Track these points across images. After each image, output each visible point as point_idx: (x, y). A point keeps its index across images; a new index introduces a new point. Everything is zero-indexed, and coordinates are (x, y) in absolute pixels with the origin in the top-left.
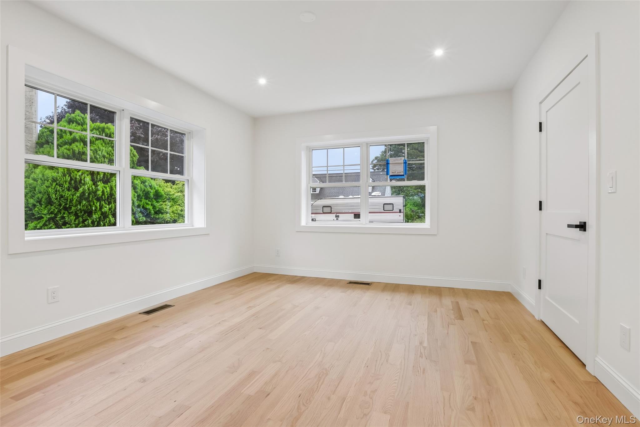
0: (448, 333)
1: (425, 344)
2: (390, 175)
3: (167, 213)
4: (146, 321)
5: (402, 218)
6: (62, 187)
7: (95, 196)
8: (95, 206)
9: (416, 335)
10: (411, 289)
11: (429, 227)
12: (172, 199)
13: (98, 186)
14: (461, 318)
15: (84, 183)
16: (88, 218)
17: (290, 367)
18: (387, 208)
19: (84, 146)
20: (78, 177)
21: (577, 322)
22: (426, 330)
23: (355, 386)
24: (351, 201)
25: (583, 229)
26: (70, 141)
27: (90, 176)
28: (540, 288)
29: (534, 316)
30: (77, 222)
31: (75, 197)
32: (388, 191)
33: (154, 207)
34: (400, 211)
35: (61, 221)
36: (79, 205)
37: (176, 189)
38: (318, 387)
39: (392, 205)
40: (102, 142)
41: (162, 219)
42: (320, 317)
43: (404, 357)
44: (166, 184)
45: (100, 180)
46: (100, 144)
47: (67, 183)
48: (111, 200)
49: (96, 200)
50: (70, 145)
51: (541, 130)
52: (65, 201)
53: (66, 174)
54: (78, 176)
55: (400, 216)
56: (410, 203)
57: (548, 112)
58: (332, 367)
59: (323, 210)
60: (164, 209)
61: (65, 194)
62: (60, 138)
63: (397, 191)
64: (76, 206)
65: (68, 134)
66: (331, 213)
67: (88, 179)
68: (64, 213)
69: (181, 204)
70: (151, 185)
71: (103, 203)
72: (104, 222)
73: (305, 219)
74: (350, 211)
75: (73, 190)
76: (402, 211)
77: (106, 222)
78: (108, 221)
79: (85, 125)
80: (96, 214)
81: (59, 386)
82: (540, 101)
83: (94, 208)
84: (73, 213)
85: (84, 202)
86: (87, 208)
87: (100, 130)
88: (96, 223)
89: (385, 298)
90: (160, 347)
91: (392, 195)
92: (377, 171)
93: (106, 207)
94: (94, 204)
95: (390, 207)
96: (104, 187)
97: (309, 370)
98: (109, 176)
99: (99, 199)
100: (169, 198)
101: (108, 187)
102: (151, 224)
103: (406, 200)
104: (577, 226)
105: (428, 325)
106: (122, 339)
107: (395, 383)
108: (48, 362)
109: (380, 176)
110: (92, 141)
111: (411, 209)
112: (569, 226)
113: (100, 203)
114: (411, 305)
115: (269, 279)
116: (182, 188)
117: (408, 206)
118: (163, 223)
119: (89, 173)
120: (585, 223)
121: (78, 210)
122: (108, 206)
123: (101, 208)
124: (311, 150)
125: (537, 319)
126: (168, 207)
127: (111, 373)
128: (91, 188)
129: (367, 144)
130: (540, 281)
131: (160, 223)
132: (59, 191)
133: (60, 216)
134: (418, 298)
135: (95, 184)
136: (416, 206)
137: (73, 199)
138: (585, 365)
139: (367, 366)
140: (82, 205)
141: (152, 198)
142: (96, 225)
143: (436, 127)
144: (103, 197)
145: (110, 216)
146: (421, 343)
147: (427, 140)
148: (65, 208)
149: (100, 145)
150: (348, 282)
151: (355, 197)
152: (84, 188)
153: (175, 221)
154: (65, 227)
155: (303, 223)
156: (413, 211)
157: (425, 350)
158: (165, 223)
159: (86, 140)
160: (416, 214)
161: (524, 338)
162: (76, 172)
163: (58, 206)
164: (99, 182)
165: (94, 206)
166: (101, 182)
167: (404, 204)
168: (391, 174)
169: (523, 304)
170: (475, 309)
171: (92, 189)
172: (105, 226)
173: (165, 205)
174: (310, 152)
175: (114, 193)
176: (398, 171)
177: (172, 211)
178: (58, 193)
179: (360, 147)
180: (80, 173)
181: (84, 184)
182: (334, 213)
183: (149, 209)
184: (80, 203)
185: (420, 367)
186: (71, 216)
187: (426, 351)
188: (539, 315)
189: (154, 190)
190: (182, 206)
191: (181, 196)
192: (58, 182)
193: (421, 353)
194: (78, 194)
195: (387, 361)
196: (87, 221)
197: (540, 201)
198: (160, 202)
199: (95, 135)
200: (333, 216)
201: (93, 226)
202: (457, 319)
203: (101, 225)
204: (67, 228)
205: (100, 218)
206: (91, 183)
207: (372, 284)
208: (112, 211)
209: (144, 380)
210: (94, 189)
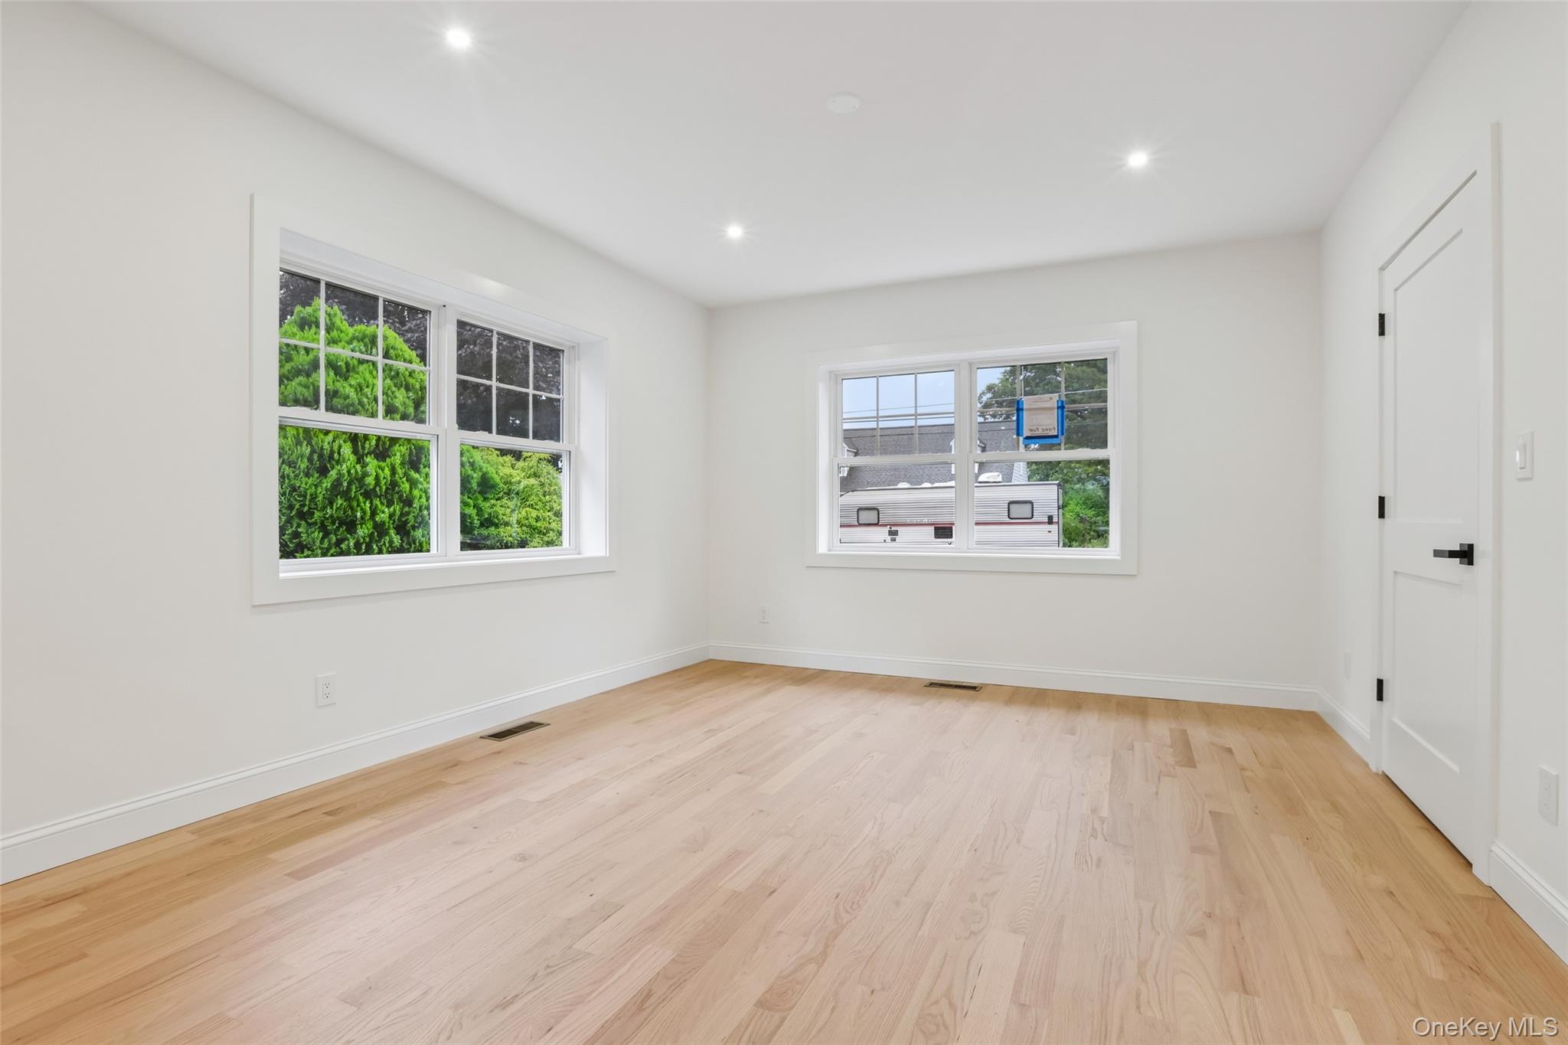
0: (1157, 793)
1: (1105, 813)
2: (1025, 436)
3: (507, 524)
4: (499, 753)
5: (1054, 536)
6: (295, 467)
7: (361, 487)
8: (362, 509)
9: (1083, 795)
10: (1074, 702)
11: (1118, 558)
12: (517, 494)
13: (367, 465)
14: (1191, 763)
15: (339, 460)
16: (348, 536)
17: (811, 845)
18: (1018, 513)
19: (336, 376)
20: (326, 446)
21: (1456, 769)
22: (1108, 786)
23: (950, 884)
24: (928, 494)
25: (1466, 560)
26: (307, 367)
27: (349, 444)
28: (1380, 697)
29: (1367, 765)
30: (326, 545)
31: (319, 490)
32: (1020, 471)
33: (480, 511)
34: (1050, 521)
35: (291, 542)
36: (329, 507)
37: (523, 470)
38: (872, 884)
39: (1029, 506)
40: (371, 367)
41: (496, 539)
42: (867, 754)
43: (1056, 836)
44: (501, 459)
45: (369, 453)
46: (368, 373)
47: (305, 460)
48: (392, 495)
49: (364, 497)
50: (308, 375)
51: (1382, 333)
52: (301, 499)
53: (302, 439)
54: (326, 444)
55: (1049, 532)
56: (1076, 499)
57: (1399, 291)
58: (900, 848)
59: (858, 518)
60: (500, 517)
61: (302, 483)
62: (287, 362)
63: (1042, 472)
64: (324, 508)
65: (303, 352)
66: (877, 524)
67: (347, 450)
68: (299, 526)
69: (537, 504)
70: (474, 462)
71: (377, 502)
72: (379, 544)
73: (826, 537)
74: (925, 520)
75: (317, 475)
76: (1055, 519)
77: (385, 544)
78: (387, 543)
79: (335, 331)
80: (364, 526)
81: (366, 859)
82: (1380, 266)
83: (359, 514)
84: (317, 525)
85: (340, 502)
86: (344, 513)
87: (367, 340)
88: (363, 547)
89: (1014, 718)
90: (538, 802)
91: (1029, 481)
92: (992, 420)
93: (383, 512)
94: (358, 505)
95: (1025, 511)
96: (380, 467)
97: (852, 852)
98: (388, 443)
99: (368, 495)
100: (510, 490)
101: (388, 467)
102: (471, 550)
103: (1065, 493)
104: (1452, 554)
105: (1112, 776)
106: (458, 784)
107: (1035, 881)
108: (330, 818)
109: (1001, 432)
110: (351, 366)
111: (1079, 516)
112: (1438, 553)
113: (371, 503)
114: (1073, 734)
115: (745, 674)
116: (538, 467)
117: (1072, 506)
118: (498, 548)
119: (347, 436)
120: (1471, 547)
121: (328, 519)
122: (386, 510)
123: (374, 513)
124: (838, 379)
125: (1374, 770)
126: (509, 510)
127: (455, 843)
128: (353, 471)
129: (971, 364)
130: (1380, 683)
131: (492, 548)
132: (288, 476)
133: (290, 531)
134: (1089, 721)
135: (360, 460)
136: (1091, 508)
137: (316, 493)
138: (1470, 865)
139: (976, 850)
140: (334, 507)
141: (475, 491)
142: (363, 551)
143: (1135, 323)
144: (378, 489)
145: (392, 532)
146: (1094, 811)
147: (1114, 353)
148: (301, 515)
149: (367, 375)
150: (927, 683)
151: (936, 485)
152: (339, 470)
153: (523, 544)
154: (302, 555)
155: (822, 548)
156: (1082, 520)
157: (1103, 823)
158: (501, 548)
159: (339, 364)
160: (1091, 526)
161: (1336, 808)
162: (321, 436)
163: (286, 508)
164: (369, 456)
165: (359, 509)
166: (373, 455)
167: (1061, 503)
168: (1026, 433)
169: (1345, 738)
170: (1227, 746)
171: (356, 472)
172: (383, 554)
173: (501, 506)
174: (837, 383)
175: (398, 479)
176: (1044, 428)
177: (518, 521)
178: (287, 481)
179: (953, 370)
180: (330, 437)
181: (338, 462)
182: (887, 525)
183: (470, 516)
184: (331, 504)
185: (1090, 855)
186: (313, 532)
187: (1105, 826)
188: (1381, 760)
189: (480, 474)
190: (538, 510)
191: (534, 487)
192: (286, 457)
193: (1094, 829)
194: (327, 483)
195: (1018, 841)
196: (346, 543)
197: (1380, 497)
198: (492, 499)
199: (357, 355)
200: (882, 533)
201: (358, 554)
202: (1180, 766)
203: (374, 550)
204: (305, 557)
205: (371, 536)
206: (353, 458)
207: (982, 688)
208: (394, 520)
209: (523, 858)
210: (360, 473)
